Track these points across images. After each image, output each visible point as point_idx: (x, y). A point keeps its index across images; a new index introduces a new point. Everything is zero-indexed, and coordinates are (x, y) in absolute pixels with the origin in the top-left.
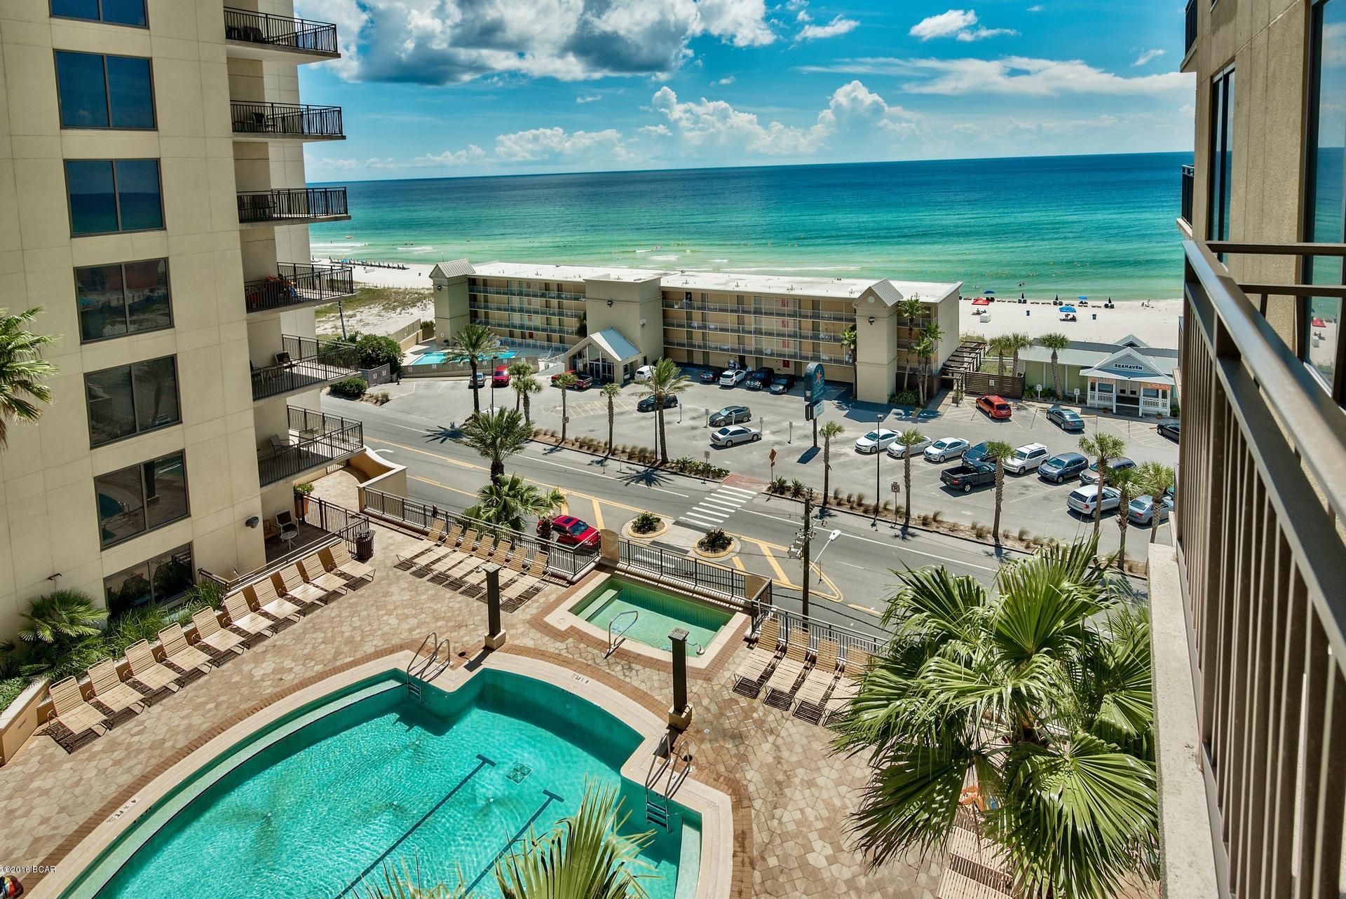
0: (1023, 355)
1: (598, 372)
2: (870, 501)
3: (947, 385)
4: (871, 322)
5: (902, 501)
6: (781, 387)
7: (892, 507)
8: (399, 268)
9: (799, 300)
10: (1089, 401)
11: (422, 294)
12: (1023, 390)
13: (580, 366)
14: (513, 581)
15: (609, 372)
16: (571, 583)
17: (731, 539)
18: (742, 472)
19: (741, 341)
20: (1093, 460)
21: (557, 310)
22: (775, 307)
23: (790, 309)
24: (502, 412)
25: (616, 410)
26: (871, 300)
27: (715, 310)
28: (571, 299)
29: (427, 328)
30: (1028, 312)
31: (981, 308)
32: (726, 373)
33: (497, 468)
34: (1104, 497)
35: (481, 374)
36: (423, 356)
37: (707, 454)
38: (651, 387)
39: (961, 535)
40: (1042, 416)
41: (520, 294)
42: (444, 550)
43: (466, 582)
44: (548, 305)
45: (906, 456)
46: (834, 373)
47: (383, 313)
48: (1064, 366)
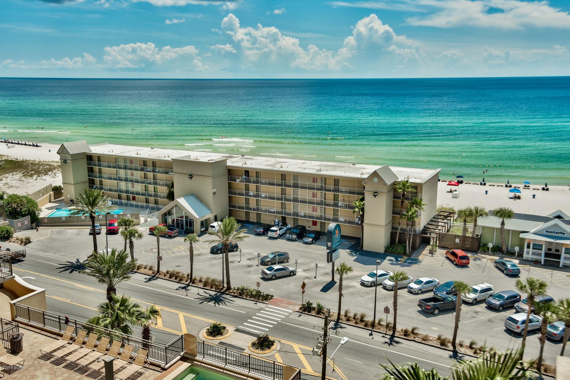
0: (481, 222)
1: (182, 225)
2: (369, 319)
3: (426, 241)
4: (375, 196)
5: (391, 319)
6: (311, 240)
7: (384, 323)
8: (33, 145)
9: (325, 179)
10: (525, 256)
11: (52, 166)
12: (479, 246)
13: (170, 221)
14: (123, 368)
15: (191, 226)
16: (164, 369)
17: (274, 342)
18: (282, 297)
19: (283, 206)
20: (524, 296)
21: (152, 181)
22: (309, 183)
23: (318, 184)
24: (113, 253)
25: (195, 252)
26: (376, 180)
27: (266, 184)
28: (162, 173)
29: (57, 191)
30: (487, 192)
31: (453, 188)
32: (272, 228)
33: (111, 290)
34: (531, 321)
35: (98, 225)
36: (54, 210)
37: (258, 284)
38: (220, 237)
39: (430, 343)
40: (492, 265)
41: (125, 168)
42: (74, 347)
43: (90, 369)
44: (146, 177)
45: (395, 289)
46: (347, 230)
47: (23, 179)
48: (509, 231)
